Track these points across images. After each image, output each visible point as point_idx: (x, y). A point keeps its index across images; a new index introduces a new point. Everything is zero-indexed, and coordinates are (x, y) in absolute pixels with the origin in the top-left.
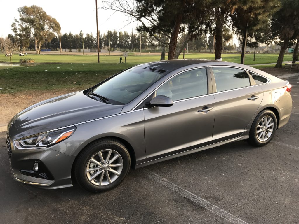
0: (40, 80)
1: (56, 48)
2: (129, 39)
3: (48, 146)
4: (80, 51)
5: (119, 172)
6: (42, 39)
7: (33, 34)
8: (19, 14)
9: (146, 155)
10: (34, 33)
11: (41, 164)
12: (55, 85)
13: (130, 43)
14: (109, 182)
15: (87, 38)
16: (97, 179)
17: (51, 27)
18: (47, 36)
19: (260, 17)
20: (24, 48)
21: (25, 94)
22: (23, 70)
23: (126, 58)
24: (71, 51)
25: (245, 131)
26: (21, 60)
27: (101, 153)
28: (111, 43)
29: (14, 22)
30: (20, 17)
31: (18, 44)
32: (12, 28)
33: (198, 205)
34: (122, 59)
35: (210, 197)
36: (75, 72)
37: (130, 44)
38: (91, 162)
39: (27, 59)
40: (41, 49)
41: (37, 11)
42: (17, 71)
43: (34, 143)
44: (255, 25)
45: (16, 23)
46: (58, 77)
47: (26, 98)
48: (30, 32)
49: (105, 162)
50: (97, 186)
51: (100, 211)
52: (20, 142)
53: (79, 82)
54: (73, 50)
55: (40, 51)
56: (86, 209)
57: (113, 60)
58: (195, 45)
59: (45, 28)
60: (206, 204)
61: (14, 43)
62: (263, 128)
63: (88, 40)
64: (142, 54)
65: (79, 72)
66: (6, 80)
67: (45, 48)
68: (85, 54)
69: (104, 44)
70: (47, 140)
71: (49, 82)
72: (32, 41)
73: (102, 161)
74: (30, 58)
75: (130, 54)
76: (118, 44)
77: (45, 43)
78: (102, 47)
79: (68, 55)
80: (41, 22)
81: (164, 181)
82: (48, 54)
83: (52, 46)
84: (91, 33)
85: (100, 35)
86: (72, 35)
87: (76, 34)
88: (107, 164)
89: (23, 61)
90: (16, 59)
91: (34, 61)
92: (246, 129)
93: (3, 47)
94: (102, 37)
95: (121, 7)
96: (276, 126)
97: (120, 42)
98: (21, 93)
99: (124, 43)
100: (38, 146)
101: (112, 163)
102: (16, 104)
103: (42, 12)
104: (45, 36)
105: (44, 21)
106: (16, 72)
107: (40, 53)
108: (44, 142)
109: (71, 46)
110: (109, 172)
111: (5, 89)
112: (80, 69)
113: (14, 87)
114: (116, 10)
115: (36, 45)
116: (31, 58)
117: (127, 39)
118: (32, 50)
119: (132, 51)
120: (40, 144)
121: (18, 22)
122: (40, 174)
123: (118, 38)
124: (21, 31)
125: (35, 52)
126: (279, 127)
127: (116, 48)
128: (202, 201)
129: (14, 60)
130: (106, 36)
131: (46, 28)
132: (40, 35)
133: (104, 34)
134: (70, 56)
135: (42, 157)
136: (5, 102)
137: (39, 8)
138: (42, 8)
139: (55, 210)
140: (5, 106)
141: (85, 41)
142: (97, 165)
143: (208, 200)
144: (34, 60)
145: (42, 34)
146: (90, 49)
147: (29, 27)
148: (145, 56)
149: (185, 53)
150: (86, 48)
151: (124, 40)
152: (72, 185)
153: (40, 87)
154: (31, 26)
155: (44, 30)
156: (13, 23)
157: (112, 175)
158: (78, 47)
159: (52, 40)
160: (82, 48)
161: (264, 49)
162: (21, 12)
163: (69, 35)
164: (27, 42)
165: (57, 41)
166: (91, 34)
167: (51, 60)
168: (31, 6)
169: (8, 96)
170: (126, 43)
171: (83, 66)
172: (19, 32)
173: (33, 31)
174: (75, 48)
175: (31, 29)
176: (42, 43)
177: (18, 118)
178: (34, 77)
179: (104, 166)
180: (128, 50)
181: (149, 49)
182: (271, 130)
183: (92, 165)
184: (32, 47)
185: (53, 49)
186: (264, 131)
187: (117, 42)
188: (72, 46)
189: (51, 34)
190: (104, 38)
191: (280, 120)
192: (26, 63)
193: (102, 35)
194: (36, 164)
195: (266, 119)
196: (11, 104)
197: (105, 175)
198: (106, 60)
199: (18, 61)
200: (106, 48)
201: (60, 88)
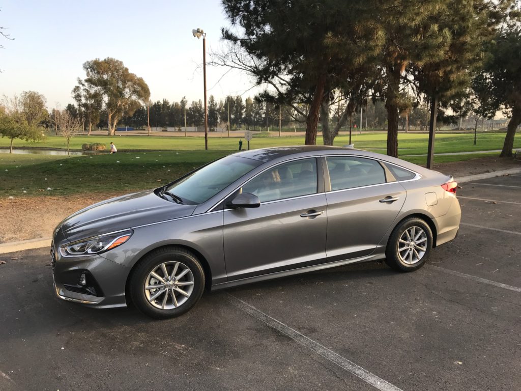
0: (107, 177)
1: (142, 125)
2: (262, 109)
3: (98, 254)
4: (180, 131)
5: (189, 294)
6: (120, 112)
7: (106, 104)
8: (85, 72)
9: (227, 272)
10: (107, 102)
11: (89, 275)
12: (129, 183)
13: (263, 116)
14: (175, 305)
15: (193, 108)
16: (159, 300)
17: (135, 92)
18: (127, 107)
19: (453, 77)
20: (91, 125)
21: (82, 197)
22: (84, 162)
23: (248, 142)
24: (166, 131)
25: (378, 246)
26: (84, 145)
27: (164, 265)
28: (232, 116)
29: (78, 85)
30: (88, 76)
31: (81, 120)
32: (74, 95)
33: (284, 336)
34: (243, 143)
35: (304, 328)
36: (163, 165)
37: (264, 118)
38: (152, 277)
39: (94, 144)
40: (117, 127)
41: (114, 67)
42: (75, 164)
43: (82, 249)
44: (447, 90)
45: (81, 86)
46: (135, 172)
47: (84, 203)
48: (101, 101)
49: (169, 278)
50: (158, 310)
51: (158, 338)
52: (66, 248)
53: (165, 180)
54: (169, 129)
55: (116, 130)
56: (142, 336)
57: (233, 145)
58: (376, 118)
59: (125, 94)
60: (296, 335)
61: (75, 118)
62: (409, 244)
63: (193, 111)
64: (282, 134)
65: (168, 165)
66: (58, 177)
67: (123, 126)
68: (188, 134)
69: (220, 118)
70: (97, 246)
71: (120, 180)
72: (105, 114)
73: (166, 276)
74: (98, 142)
75: (263, 135)
76: (245, 118)
77: (124, 118)
78: (217, 122)
79: (160, 137)
80: (120, 85)
81: (251, 309)
82: (127, 135)
83: (135, 122)
84: (200, 100)
85: (215, 103)
86: (168, 103)
87: (176, 101)
88: (172, 282)
89: (87, 146)
90: (77, 145)
91: (104, 147)
92: (380, 244)
93: (58, 126)
94: (218, 107)
95: (239, 61)
96: (430, 242)
97: (247, 115)
98: (78, 196)
99: (254, 115)
100: (87, 253)
101: (180, 280)
102: (68, 211)
103: (122, 69)
104: (123, 105)
105: (124, 82)
106: (73, 164)
107: (116, 134)
108: (94, 249)
109: (167, 121)
110: (176, 292)
111: (56, 190)
112: (171, 160)
113: (69, 186)
114: (232, 67)
115: (110, 122)
116: (101, 142)
117: (259, 110)
118: (103, 129)
119: (267, 130)
120: (89, 251)
121: (83, 85)
122: (87, 289)
123: (244, 108)
124: (87, 99)
125: (106, 133)
126: (438, 244)
127: (240, 124)
128: (291, 331)
129: (74, 145)
130: (224, 104)
131: (127, 93)
132: (117, 106)
133: (221, 102)
134: (164, 138)
135: (91, 267)
136: (54, 207)
137: (117, 61)
138: (121, 62)
139: (104, 335)
140: (53, 214)
141: (188, 114)
142: (160, 282)
143: (300, 331)
144: (105, 145)
145: (119, 104)
146: (196, 128)
147: (100, 92)
148: (287, 137)
149: (352, 133)
150: (191, 126)
151: (253, 112)
152: (125, 305)
153: (106, 187)
154: (103, 91)
155: (123, 96)
156: (76, 87)
157: (179, 296)
158: (178, 123)
159: (136, 112)
160: (183, 125)
161: (503, 124)
162: (89, 70)
163: (163, 105)
164: (96, 117)
165: (143, 113)
166: (199, 102)
167: (131, 146)
168: (105, 60)
169: (59, 200)
170: (258, 116)
171: (177, 155)
172: (83, 101)
173: (106, 99)
174: (172, 125)
175: (104, 96)
176: (120, 118)
177: (66, 223)
178: (99, 172)
179: (169, 283)
180: (260, 128)
181: (294, 126)
182: (424, 249)
183: (153, 281)
184: (103, 124)
185: (137, 127)
186: (411, 249)
187: (242, 115)
188: (167, 123)
189: (134, 104)
190: (220, 108)
191: (438, 234)
192: (92, 150)
193: (218, 104)
194: (84, 276)
195: (413, 232)
196: (62, 210)
197: (169, 295)
198: (222, 145)
199: (80, 148)
200: (224, 125)
201: (136, 188)
